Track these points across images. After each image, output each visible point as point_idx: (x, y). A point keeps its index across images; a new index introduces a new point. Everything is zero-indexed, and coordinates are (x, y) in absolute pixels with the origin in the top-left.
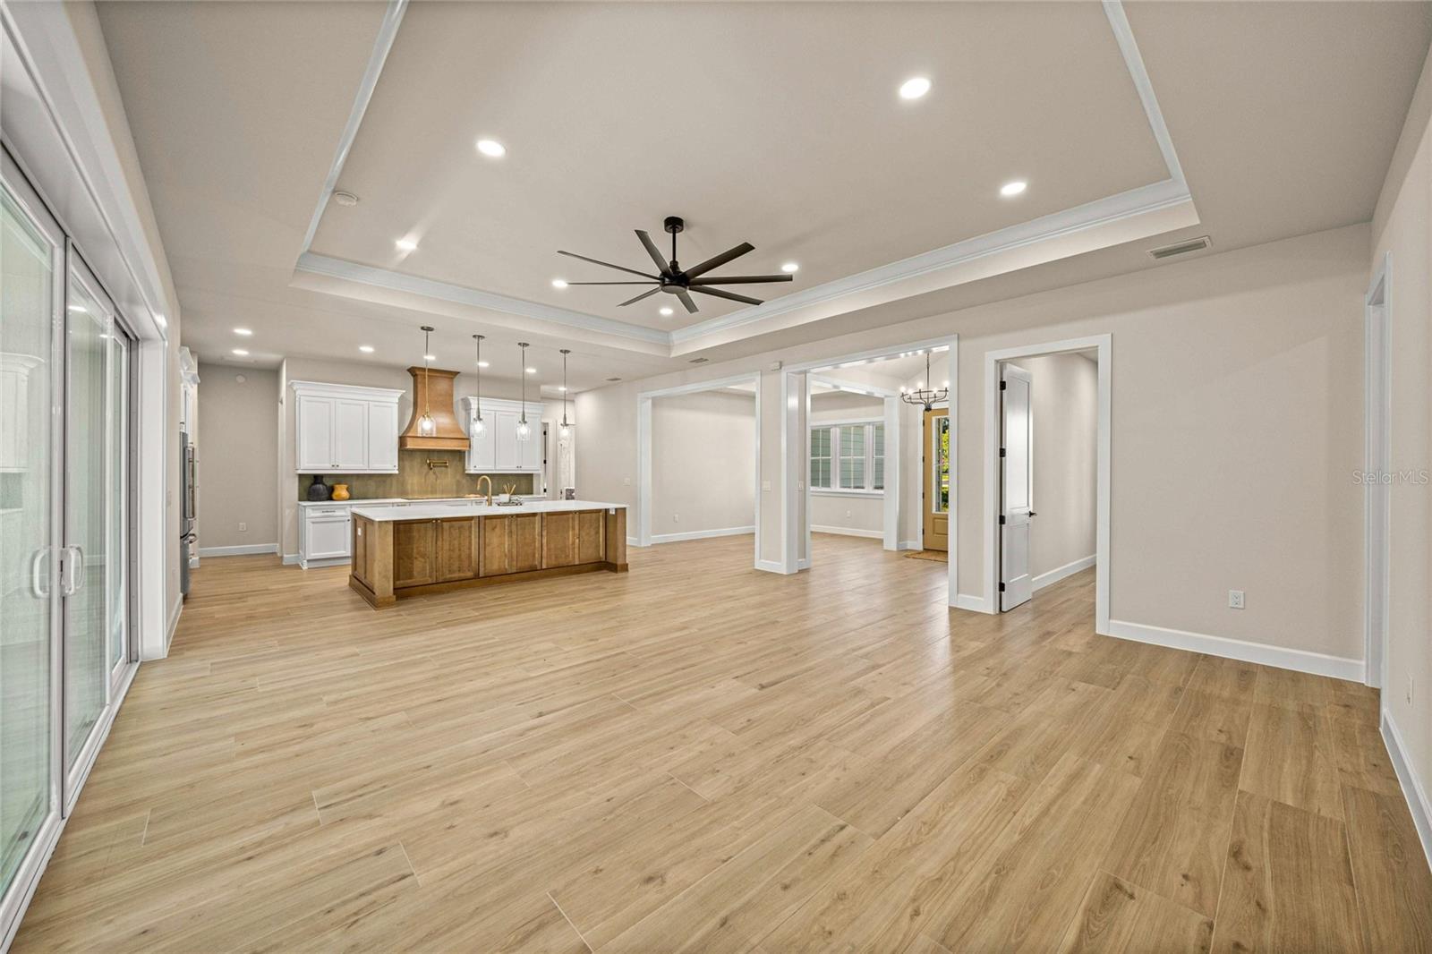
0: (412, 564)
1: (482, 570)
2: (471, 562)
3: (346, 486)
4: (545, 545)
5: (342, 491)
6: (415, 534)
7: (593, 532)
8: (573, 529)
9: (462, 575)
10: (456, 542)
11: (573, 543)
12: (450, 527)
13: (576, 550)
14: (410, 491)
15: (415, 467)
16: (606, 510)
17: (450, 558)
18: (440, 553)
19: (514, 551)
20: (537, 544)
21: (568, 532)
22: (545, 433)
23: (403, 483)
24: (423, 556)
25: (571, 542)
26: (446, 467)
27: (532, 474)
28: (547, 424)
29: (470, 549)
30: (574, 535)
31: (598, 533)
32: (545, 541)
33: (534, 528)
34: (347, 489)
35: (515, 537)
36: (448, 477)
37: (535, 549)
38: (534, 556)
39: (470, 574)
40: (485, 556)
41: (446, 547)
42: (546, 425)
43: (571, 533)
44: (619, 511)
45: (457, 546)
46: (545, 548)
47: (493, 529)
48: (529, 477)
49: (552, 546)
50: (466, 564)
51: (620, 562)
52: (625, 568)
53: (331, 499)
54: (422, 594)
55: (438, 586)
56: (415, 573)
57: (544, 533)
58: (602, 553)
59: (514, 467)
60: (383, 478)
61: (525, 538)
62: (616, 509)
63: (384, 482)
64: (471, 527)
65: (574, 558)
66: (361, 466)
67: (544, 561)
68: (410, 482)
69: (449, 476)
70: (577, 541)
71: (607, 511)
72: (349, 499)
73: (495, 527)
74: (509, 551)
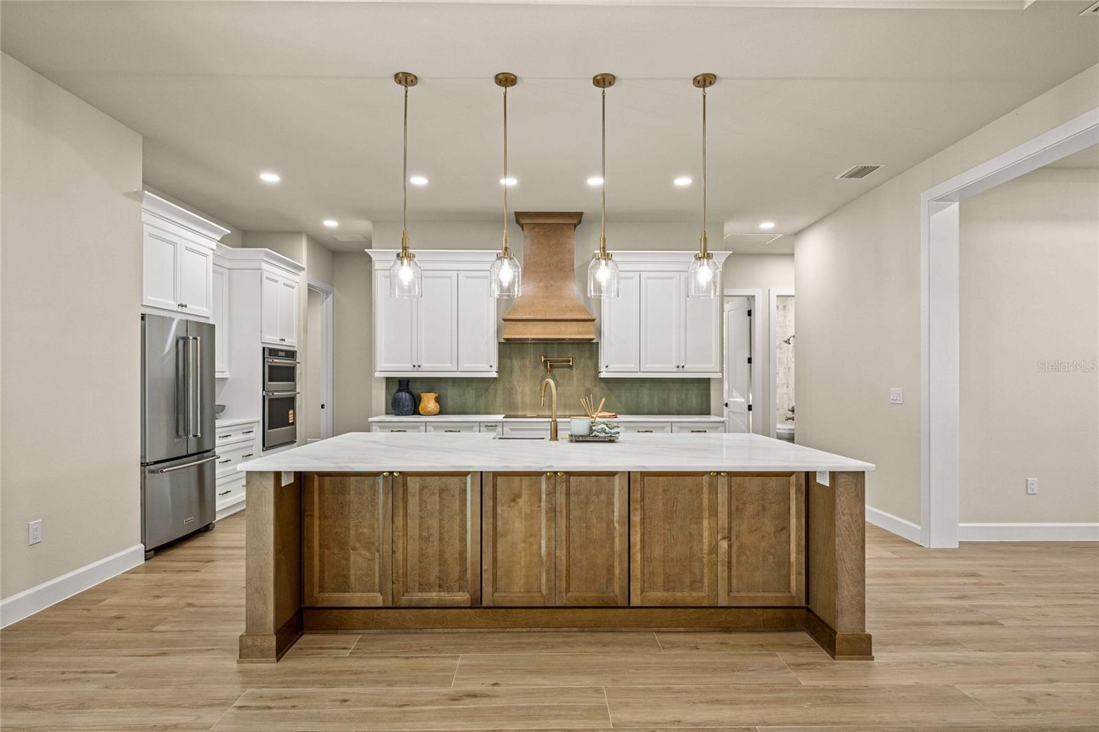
0: (348, 559)
1: (488, 589)
2: (463, 572)
3: (433, 395)
4: (636, 548)
5: (429, 402)
6: (352, 497)
7: (769, 526)
8: (714, 513)
9: (446, 597)
10: (434, 523)
11: (714, 550)
12: (422, 489)
13: (722, 570)
14: (520, 404)
15: (525, 368)
16: (807, 474)
17: (422, 556)
18: (401, 542)
19: (561, 554)
20: (619, 545)
21: (699, 521)
22: (750, 313)
23: (510, 392)
24: (368, 545)
25: (706, 548)
26: (571, 367)
27: (708, 380)
28: (753, 297)
29: (463, 539)
30: (714, 532)
31: (784, 528)
32: (636, 538)
33: (610, 504)
34: (437, 400)
35: (562, 522)
36: (575, 382)
37: (611, 556)
38: (610, 569)
39: (462, 597)
40: (495, 559)
41: (414, 531)
42: (751, 298)
43: (706, 523)
44: (841, 481)
45: (435, 531)
46: (637, 556)
47: (515, 499)
48: (703, 384)
49: (658, 551)
50: (454, 571)
51: (844, 626)
52: (862, 648)
53: (416, 412)
54: (366, 625)
55: (397, 613)
56: (352, 579)
57: (636, 518)
58: (796, 582)
59: (672, 367)
60: (481, 384)
61: (588, 527)
62: (833, 475)
63: (487, 389)
64: (464, 491)
65: (714, 587)
66: (448, 366)
67: (636, 587)
68: (519, 390)
69: (575, 378)
70: (724, 545)
71: (809, 476)
72: (440, 413)
73: (519, 496)
74: (549, 554)
